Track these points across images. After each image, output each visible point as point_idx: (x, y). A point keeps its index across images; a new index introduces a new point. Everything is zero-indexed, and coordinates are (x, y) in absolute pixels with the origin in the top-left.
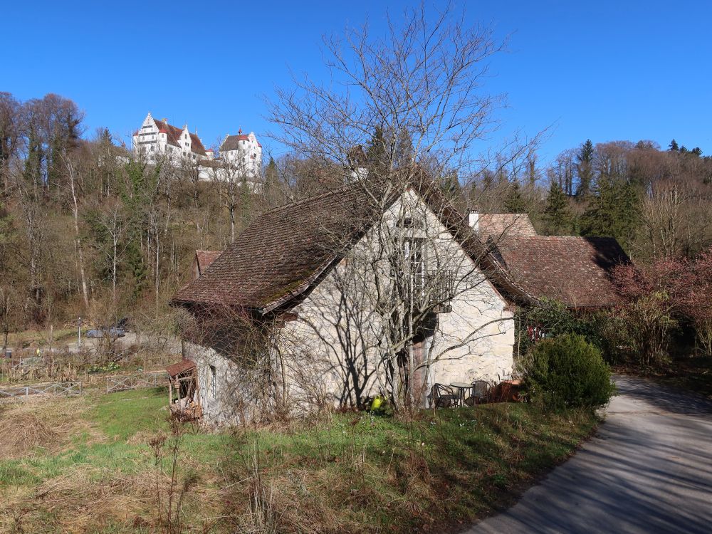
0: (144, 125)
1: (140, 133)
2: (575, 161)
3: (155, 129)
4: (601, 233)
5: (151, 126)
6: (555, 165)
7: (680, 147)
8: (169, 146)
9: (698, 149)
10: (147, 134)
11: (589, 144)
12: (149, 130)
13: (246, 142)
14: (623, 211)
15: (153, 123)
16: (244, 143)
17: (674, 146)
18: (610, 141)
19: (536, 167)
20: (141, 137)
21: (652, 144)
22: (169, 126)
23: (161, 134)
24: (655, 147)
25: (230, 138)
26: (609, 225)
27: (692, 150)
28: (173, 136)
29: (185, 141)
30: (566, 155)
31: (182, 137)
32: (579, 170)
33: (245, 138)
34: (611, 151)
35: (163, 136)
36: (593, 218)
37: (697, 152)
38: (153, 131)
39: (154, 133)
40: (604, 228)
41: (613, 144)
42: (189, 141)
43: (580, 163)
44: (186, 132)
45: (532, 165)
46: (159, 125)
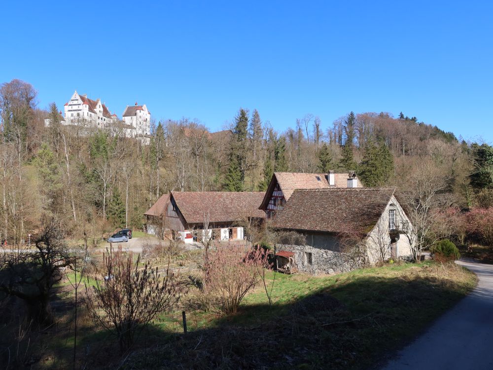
0: (72, 99)
1: (69, 104)
2: (344, 124)
3: (80, 102)
4: (371, 174)
5: (77, 100)
6: (332, 127)
7: (405, 117)
8: (90, 113)
9: (415, 118)
10: (74, 105)
11: (352, 114)
12: (75, 102)
13: (142, 111)
14: (382, 161)
15: (78, 98)
16: (140, 112)
17: (402, 116)
18: (364, 112)
19: (320, 128)
20: (70, 107)
21: (389, 114)
22: (88, 99)
23: (84, 105)
24: (390, 116)
25: (129, 108)
26: (376, 170)
27: (411, 118)
28: (92, 106)
29: (99, 109)
30: (338, 120)
31: (98, 106)
32: (346, 130)
33: (140, 108)
34: (365, 118)
35: (86, 107)
36: (365, 165)
37: (414, 119)
38: (79, 103)
39: (80, 104)
40: (373, 172)
41: (366, 114)
42: (102, 109)
43: (346, 125)
44: (100, 103)
45: (317, 126)
46: (83, 99)
